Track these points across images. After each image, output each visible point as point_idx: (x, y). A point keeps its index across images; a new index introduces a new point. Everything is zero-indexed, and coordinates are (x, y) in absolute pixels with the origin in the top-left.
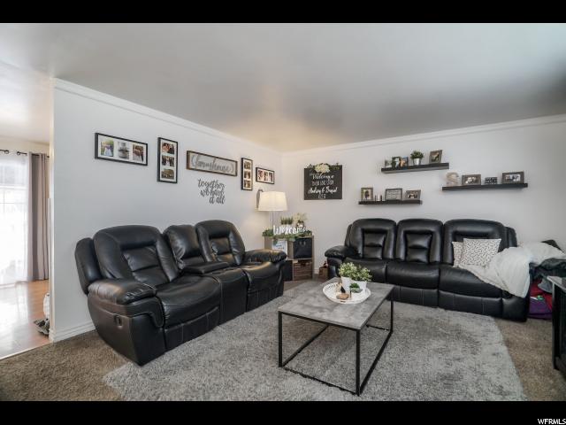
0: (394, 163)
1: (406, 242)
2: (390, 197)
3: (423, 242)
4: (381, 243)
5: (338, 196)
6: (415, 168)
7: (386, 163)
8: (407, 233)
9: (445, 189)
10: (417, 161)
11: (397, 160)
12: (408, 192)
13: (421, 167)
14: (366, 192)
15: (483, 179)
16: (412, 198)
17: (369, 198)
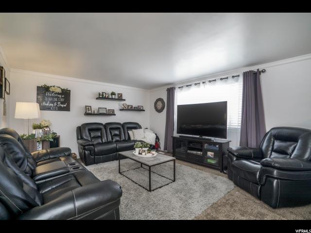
0: (103, 95)
1: (111, 133)
2: (101, 111)
3: (117, 132)
4: (100, 135)
5: (67, 109)
6: (112, 99)
7: (99, 94)
8: (110, 129)
9: (121, 110)
10: (114, 96)
11: (104, 94)
12: (109, 110)
13: (115, 99)
14: (88, 108)
15: (133, 107)
16: (111, 113)
17: (90, 112)
